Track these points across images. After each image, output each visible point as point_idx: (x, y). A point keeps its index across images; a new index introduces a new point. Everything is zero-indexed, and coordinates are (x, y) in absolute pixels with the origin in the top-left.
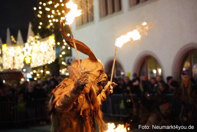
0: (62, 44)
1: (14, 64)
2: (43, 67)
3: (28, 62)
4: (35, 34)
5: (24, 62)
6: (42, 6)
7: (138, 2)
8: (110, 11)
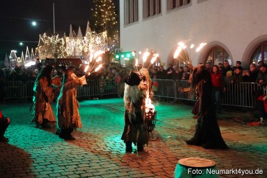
0: (113, 38)
1: (75, 52)
3: (86, 51)
4: (92, 30)
5: (83, 51)
6: (98, 7)
7: (174, 7)
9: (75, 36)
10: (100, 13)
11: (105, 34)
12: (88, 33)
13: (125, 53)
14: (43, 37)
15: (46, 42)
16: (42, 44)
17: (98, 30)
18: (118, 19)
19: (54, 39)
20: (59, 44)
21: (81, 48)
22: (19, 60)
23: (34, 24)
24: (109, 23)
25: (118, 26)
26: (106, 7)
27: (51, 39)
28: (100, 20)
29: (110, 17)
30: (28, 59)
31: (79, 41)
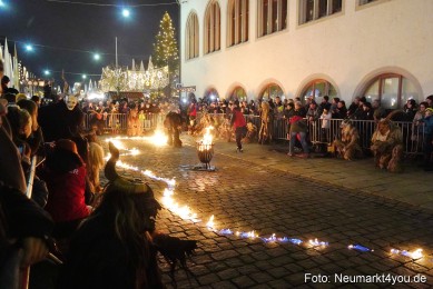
0: (174, 73)
1: (137, 86)
2: (159, 90)
3: (147, 85)
4: (154, 65)
5: (145, 86)
6: (160, 42)
7: (233, 44)
8: (212, 49)
9: (138, 70)
10: (162, 48)
11: (166, 69)
12: (151, 67)
13: (185, 89)
14: (106, 70)
15: (109, 75)
16: (105, 77)
17: (159, 64)
18: (179, 54)
19: (117, 73)
20: (122, 78)
21: (143, 81)
22: (82, 93)
23: (97, 57)
24: (171, 58)
25: (179, 61)
26: (168, 43)
27: (114, 72)
28: (162, 55)
29: (172, 52)
30: (91, 91)
31: (141, 75)
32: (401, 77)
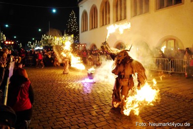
0: (76, 38)
1: (59, 43)
4: (67, 34)
6: (69, 24)
7: (103, 25)
8: (93, 27)
9: (59, 36)
11: (72, 36)
12: (65, 35)
13: (82, 45)
14: (44, 36)
15: (45, 38)
16: (43, 39)
17: (70, 34)
18: (78, 29)
20: (51, 39)
21: (62, 41)
22: (32, 46)
23: (40, 30)
24: (75, 31)
25: (78, 32)
26: (73, 24)
27: (48, 37)
28: (71, 29)
29: (75, 28)
30: (36, 46)
31: (60, 38)
32: (175, 40)
